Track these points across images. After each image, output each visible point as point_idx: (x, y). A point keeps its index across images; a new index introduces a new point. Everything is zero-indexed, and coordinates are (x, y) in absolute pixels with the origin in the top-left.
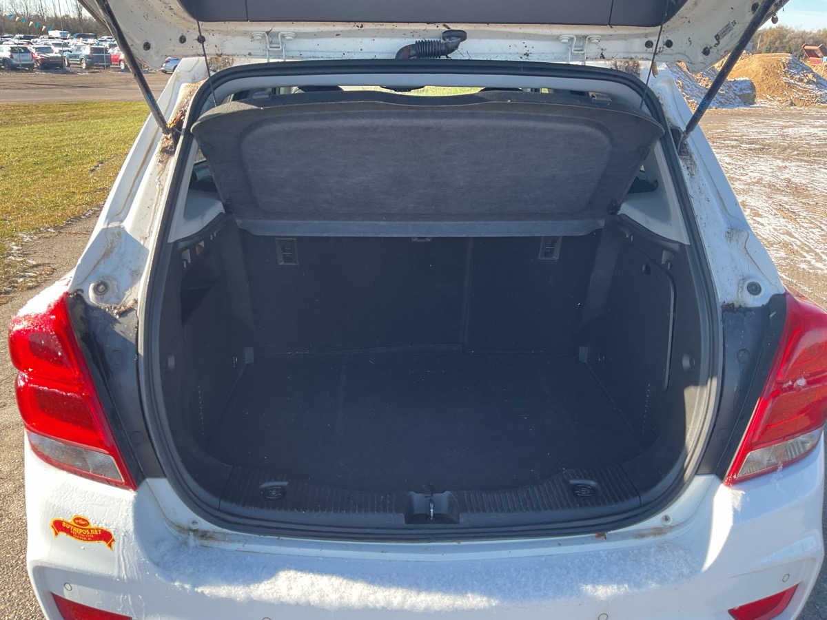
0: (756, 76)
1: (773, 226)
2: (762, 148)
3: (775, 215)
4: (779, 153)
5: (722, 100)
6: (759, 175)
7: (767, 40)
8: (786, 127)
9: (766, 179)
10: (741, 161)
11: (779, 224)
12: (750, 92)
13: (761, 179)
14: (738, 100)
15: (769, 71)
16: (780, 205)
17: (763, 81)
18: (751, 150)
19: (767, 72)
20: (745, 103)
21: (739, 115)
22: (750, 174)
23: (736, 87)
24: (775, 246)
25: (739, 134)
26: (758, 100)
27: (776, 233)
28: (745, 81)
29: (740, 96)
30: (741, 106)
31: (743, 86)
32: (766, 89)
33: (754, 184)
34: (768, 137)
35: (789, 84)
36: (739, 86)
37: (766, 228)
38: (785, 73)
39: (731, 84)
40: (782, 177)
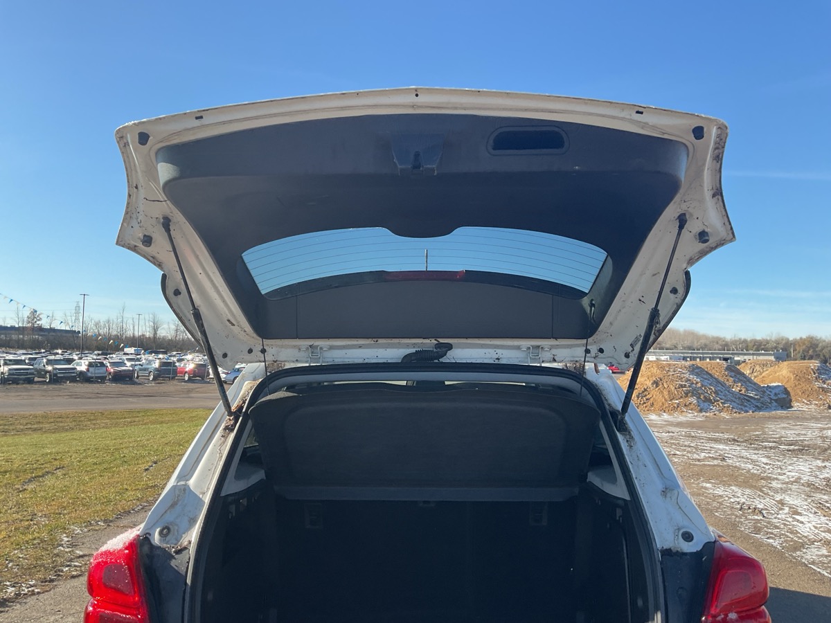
0: (788, 381)
1: (814, 523)
2: (801, 449)
3: (815, 513)
4: (819, 454)
5: (759, 404)
6: (797, 474)
7: (800, 349)
8: (824, 429)
9: (805, 479)
10: (779, 461)
11: (819, 522)
12: (784, 396)
13: (800, 478)
14: (775, 404)
15: (800, 377)
16: (820, 503)
17: (796, 386)
18: (790, 451)
19: (798, 378)
20: (782, 407)
21: (776, 418)
22: (788, 473)
23: (770, 392)
24: (816, 543)
25: (777, 436)
26: (795, 404)
27: (817, 531)
28: (779, 386)
29: (776, 401)
30: (778, 410)
31: (777, 391)
32: (800, 393)
33: (792, 483)
34: (807, 439)
35: (823, 388)
36: (774, 392)
37: (806, 526)
38: (816, 378)
39: (765, 390)
40: (822, 477)
